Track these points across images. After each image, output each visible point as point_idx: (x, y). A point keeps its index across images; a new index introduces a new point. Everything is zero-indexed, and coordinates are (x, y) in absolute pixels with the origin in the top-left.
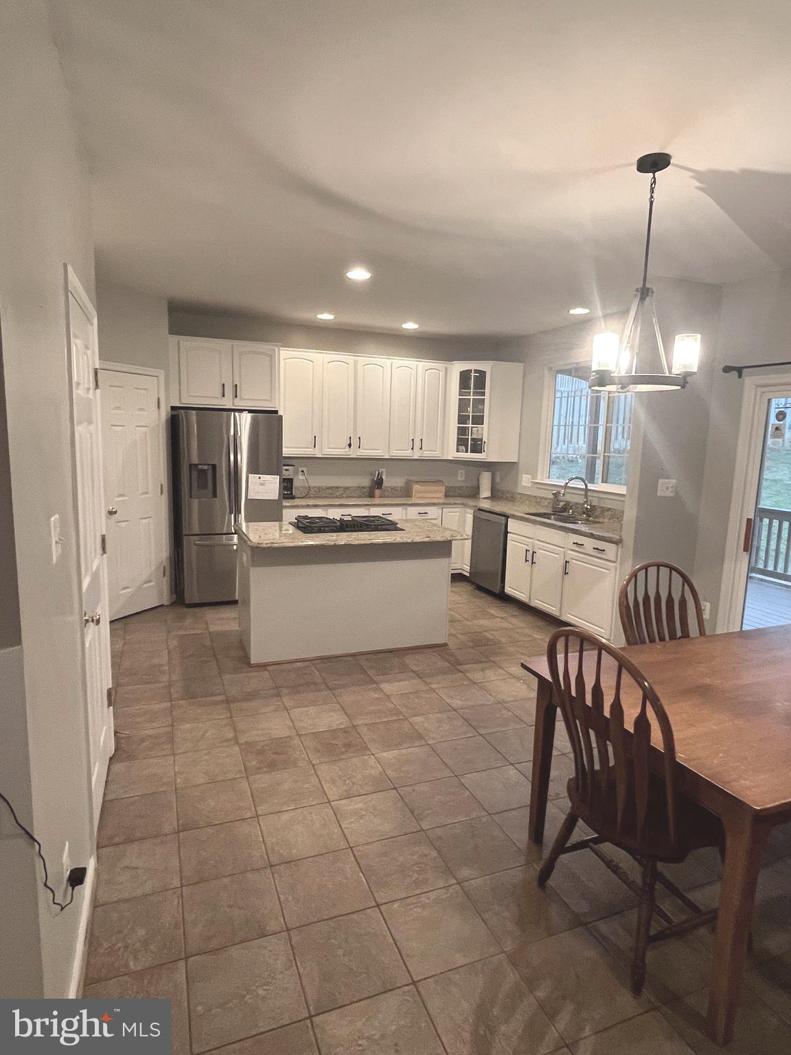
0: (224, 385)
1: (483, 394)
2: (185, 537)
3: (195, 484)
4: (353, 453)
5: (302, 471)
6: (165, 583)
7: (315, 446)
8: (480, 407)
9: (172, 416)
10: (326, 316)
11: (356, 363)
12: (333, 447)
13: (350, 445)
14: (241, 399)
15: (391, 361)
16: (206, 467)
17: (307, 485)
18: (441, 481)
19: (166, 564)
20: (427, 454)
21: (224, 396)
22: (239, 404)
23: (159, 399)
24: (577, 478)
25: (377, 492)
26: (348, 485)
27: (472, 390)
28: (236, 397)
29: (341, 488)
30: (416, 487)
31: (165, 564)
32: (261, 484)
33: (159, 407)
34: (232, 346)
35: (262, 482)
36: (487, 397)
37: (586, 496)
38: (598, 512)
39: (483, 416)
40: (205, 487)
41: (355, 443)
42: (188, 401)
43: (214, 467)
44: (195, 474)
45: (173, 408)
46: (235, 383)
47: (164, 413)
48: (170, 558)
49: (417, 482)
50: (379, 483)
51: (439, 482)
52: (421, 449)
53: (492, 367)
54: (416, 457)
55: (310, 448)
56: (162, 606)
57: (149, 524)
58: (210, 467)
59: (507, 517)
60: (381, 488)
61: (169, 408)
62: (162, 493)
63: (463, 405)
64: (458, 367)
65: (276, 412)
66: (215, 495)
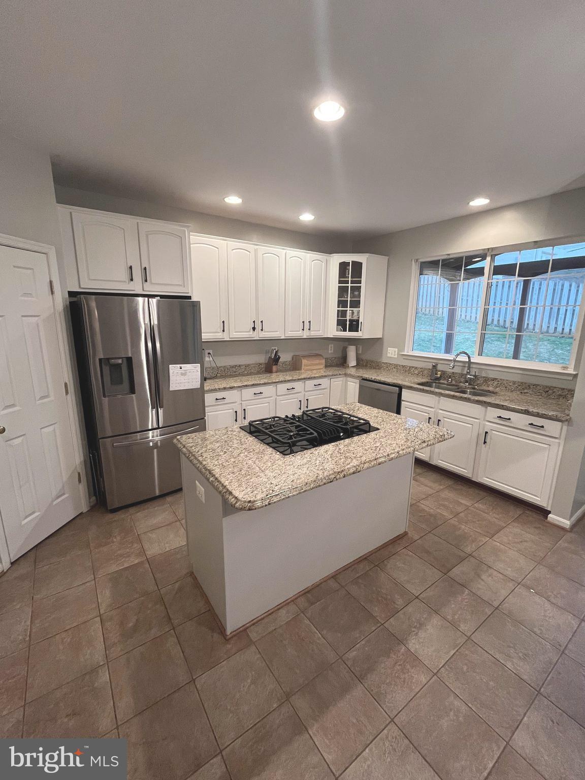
0: (131, 267)
1: (360, 282)
2: (100, 440)
3: (107, 379)
4: (257, 335)
5: (209, 354)
6: (82, 490)
7: (224, 331)
8: (356, 293)
9: (70, 303)
10: (233, 200)
11: (256, 250)
12: (240, 331)
13: (254, 329)
14: (151, 283)
15: (285, 251)
16: (120, 361)
17: (215, 365)
18: (320, 355)
19: (81, 469)
20: (314, 334)
21: (132, 280)
22: (150, 289)
23: (51, 282)
24: (461, 353)
25: (274, 368)
26: (247, 362)
27: (350, 279)
28: (146, 281)
29: (242, 365)
30: (304, 362)
31: (80, 471)
32: (182, 374)
33: (52, 293)
34: (138, 223)
35: (183, 372)
36: (363, 285)
37: (469, 368)
38: (480, 381)
39: (360, 300)
40: (121, 382)
41: (258, 326)
42: (88, 285)
43: (129, 360)
44: (106, 370)
45: (71, 294)
46: (143, 266)
47: (60, 300)
48: (85, 461)
49: (304, 357)
50: (276, 360)
51: (318, 356)
52: (309, 329)
53: (367, 258)
54: (305, 337)
55: (219, 333)
56: (81, 514)
57: (54, 430)
58: (125, 360)
59: (400, 388)
60: (277, 365)
61: (67, 295)
62: (67, 393)
63: (342, 291)
64: (337, 259)
65: (190, 298)
66: (132, 390)
